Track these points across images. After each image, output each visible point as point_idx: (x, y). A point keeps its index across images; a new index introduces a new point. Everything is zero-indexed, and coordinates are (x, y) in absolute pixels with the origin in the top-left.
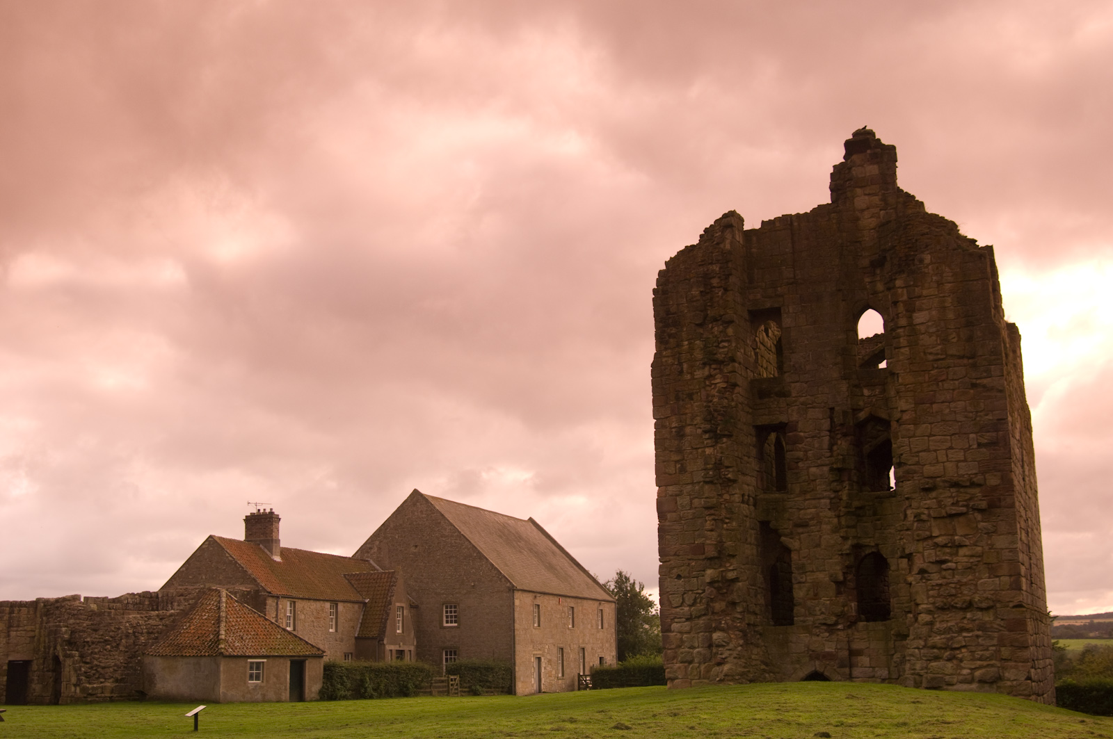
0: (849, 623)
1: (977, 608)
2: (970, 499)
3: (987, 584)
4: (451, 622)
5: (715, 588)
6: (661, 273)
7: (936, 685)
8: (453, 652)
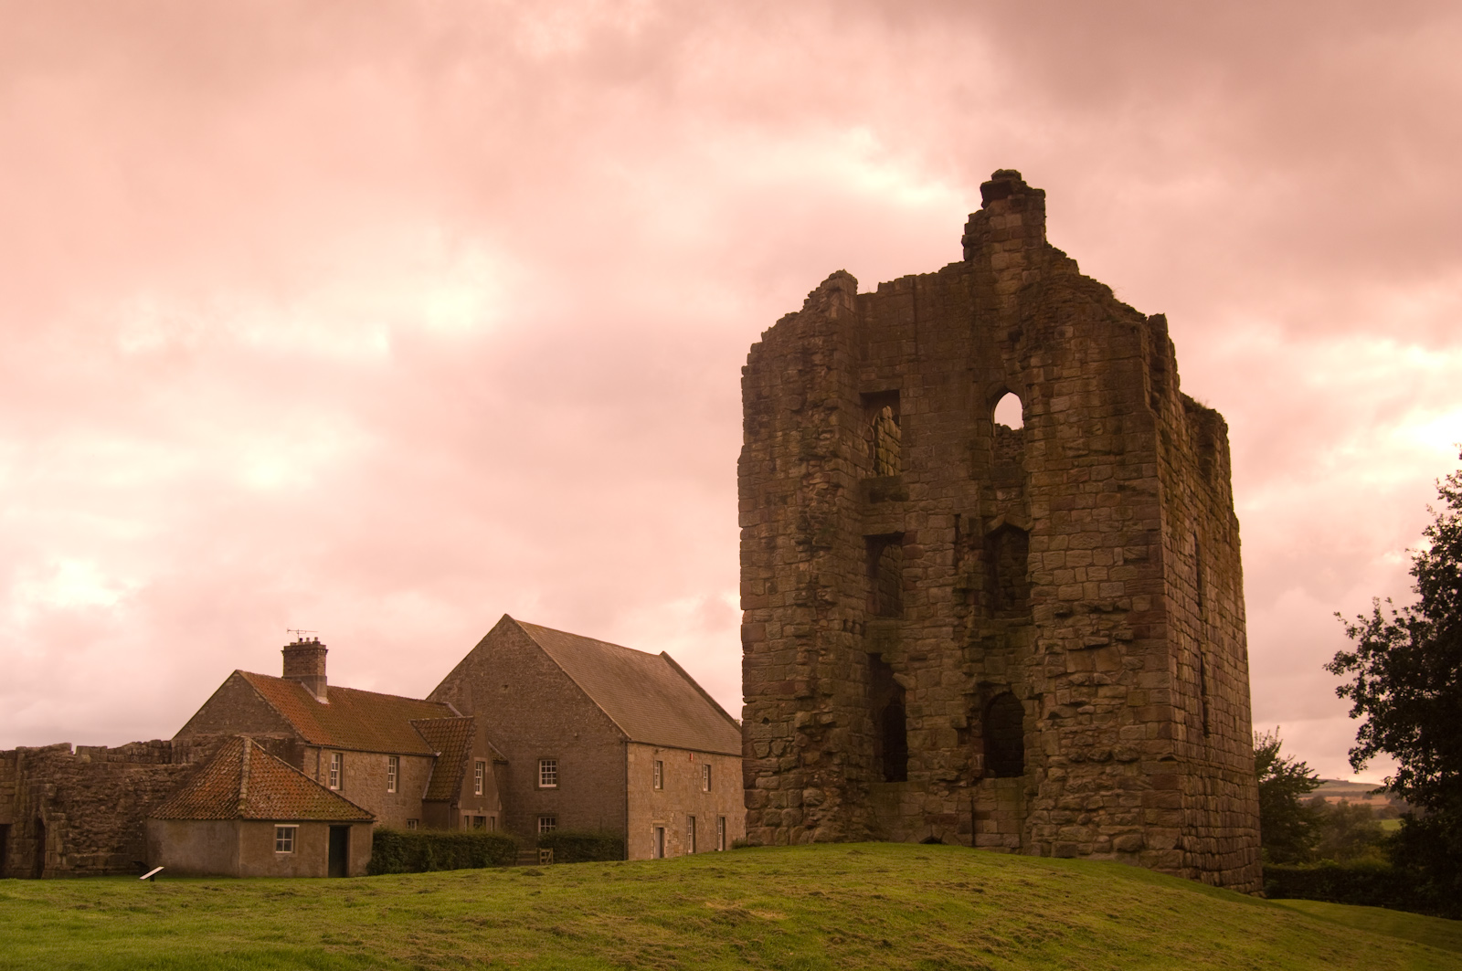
0: (973, 779)
1: (1118, 761)
2: (1114, 627)
3: (1131, 732)
4: (549, 783)
5: (807, 735)
6: (753, 346)
7: (1067, 852)
8: (551, 819)
